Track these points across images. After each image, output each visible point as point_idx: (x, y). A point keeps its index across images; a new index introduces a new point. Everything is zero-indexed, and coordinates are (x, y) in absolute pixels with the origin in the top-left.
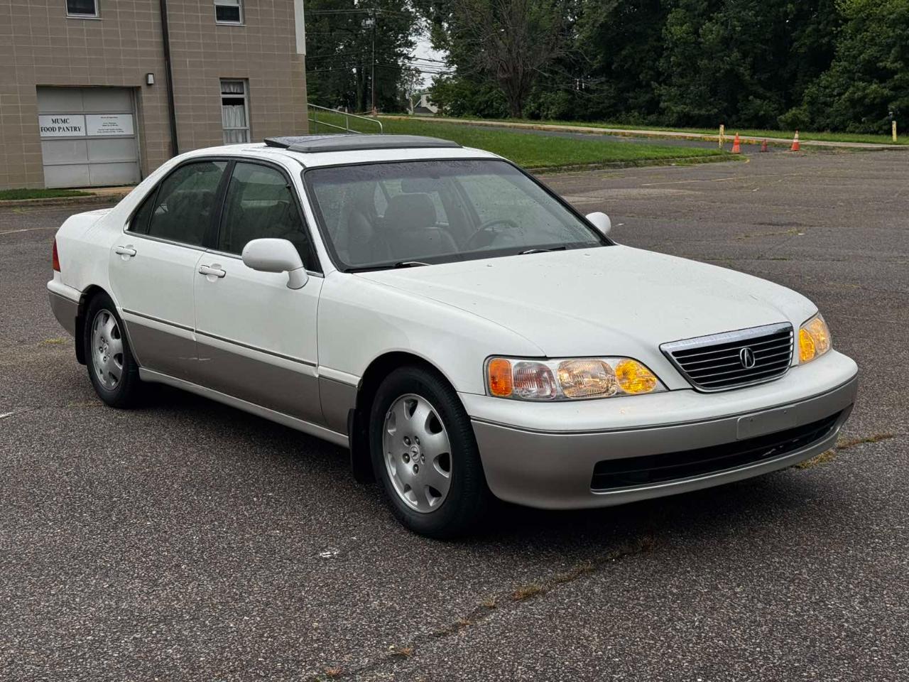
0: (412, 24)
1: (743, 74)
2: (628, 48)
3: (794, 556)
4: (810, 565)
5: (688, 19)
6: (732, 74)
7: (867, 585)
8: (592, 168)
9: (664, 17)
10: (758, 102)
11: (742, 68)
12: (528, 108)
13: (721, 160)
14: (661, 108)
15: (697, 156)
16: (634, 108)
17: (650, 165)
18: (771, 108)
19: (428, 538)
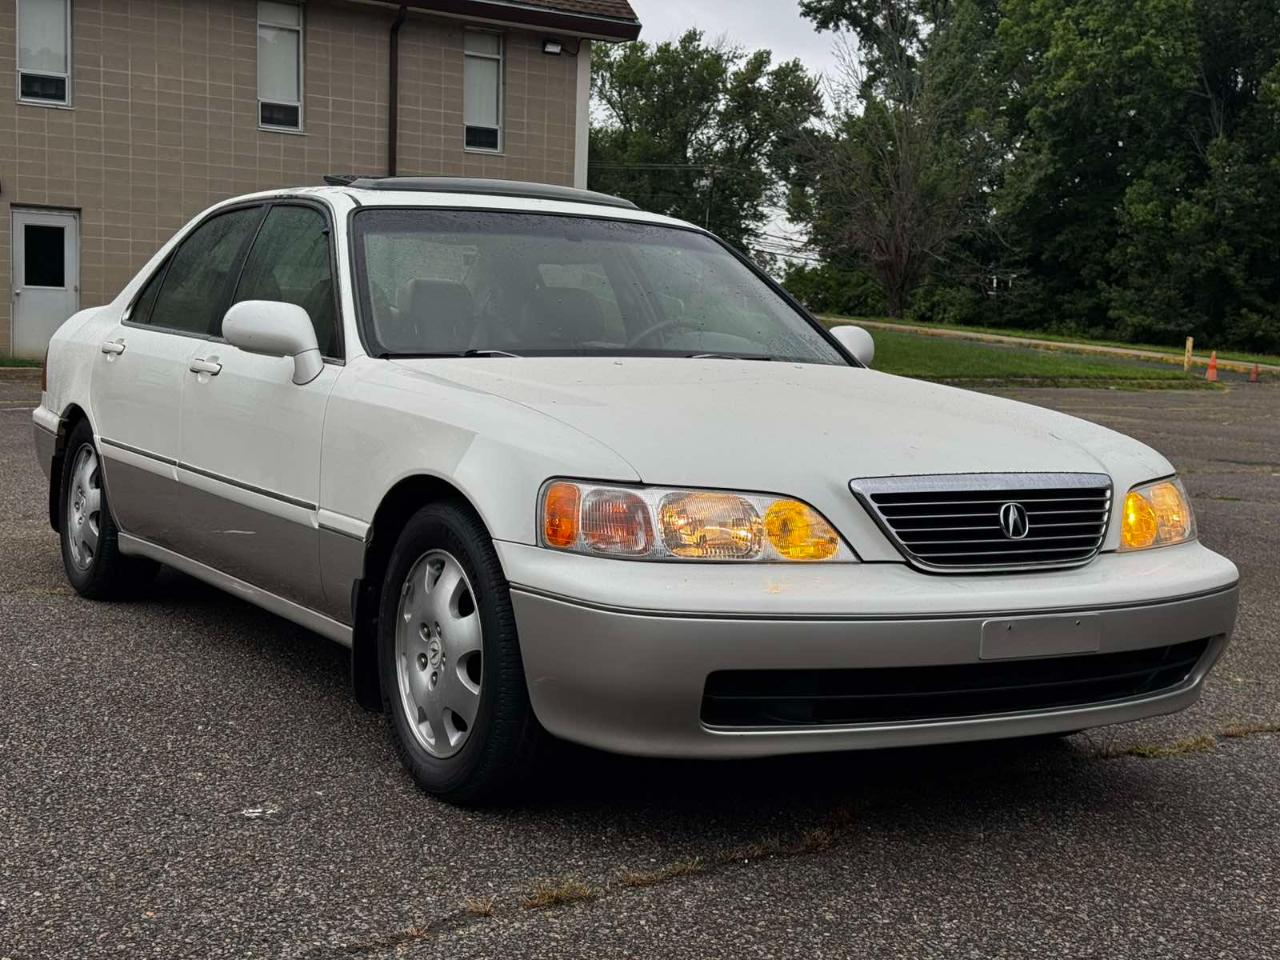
0: (766, 189)
1: (1235, 277)
2: (1066, 231)
3: (1075, 882)
4: (1097, 899)
5: (1155, 194)
6: (1218, 277)
7: (1192, 940)
8: (989, 383)
9: (1122, 192)
10: (1255, 317)
11: (1232, 269)
12: (916, 307)
13: (1186, 387)
14: (1110, 319)
15: (1149, 378)
16: (1070, 317)
17: (1077, 386)
18: (1272, 328)
19: (443, 802)
